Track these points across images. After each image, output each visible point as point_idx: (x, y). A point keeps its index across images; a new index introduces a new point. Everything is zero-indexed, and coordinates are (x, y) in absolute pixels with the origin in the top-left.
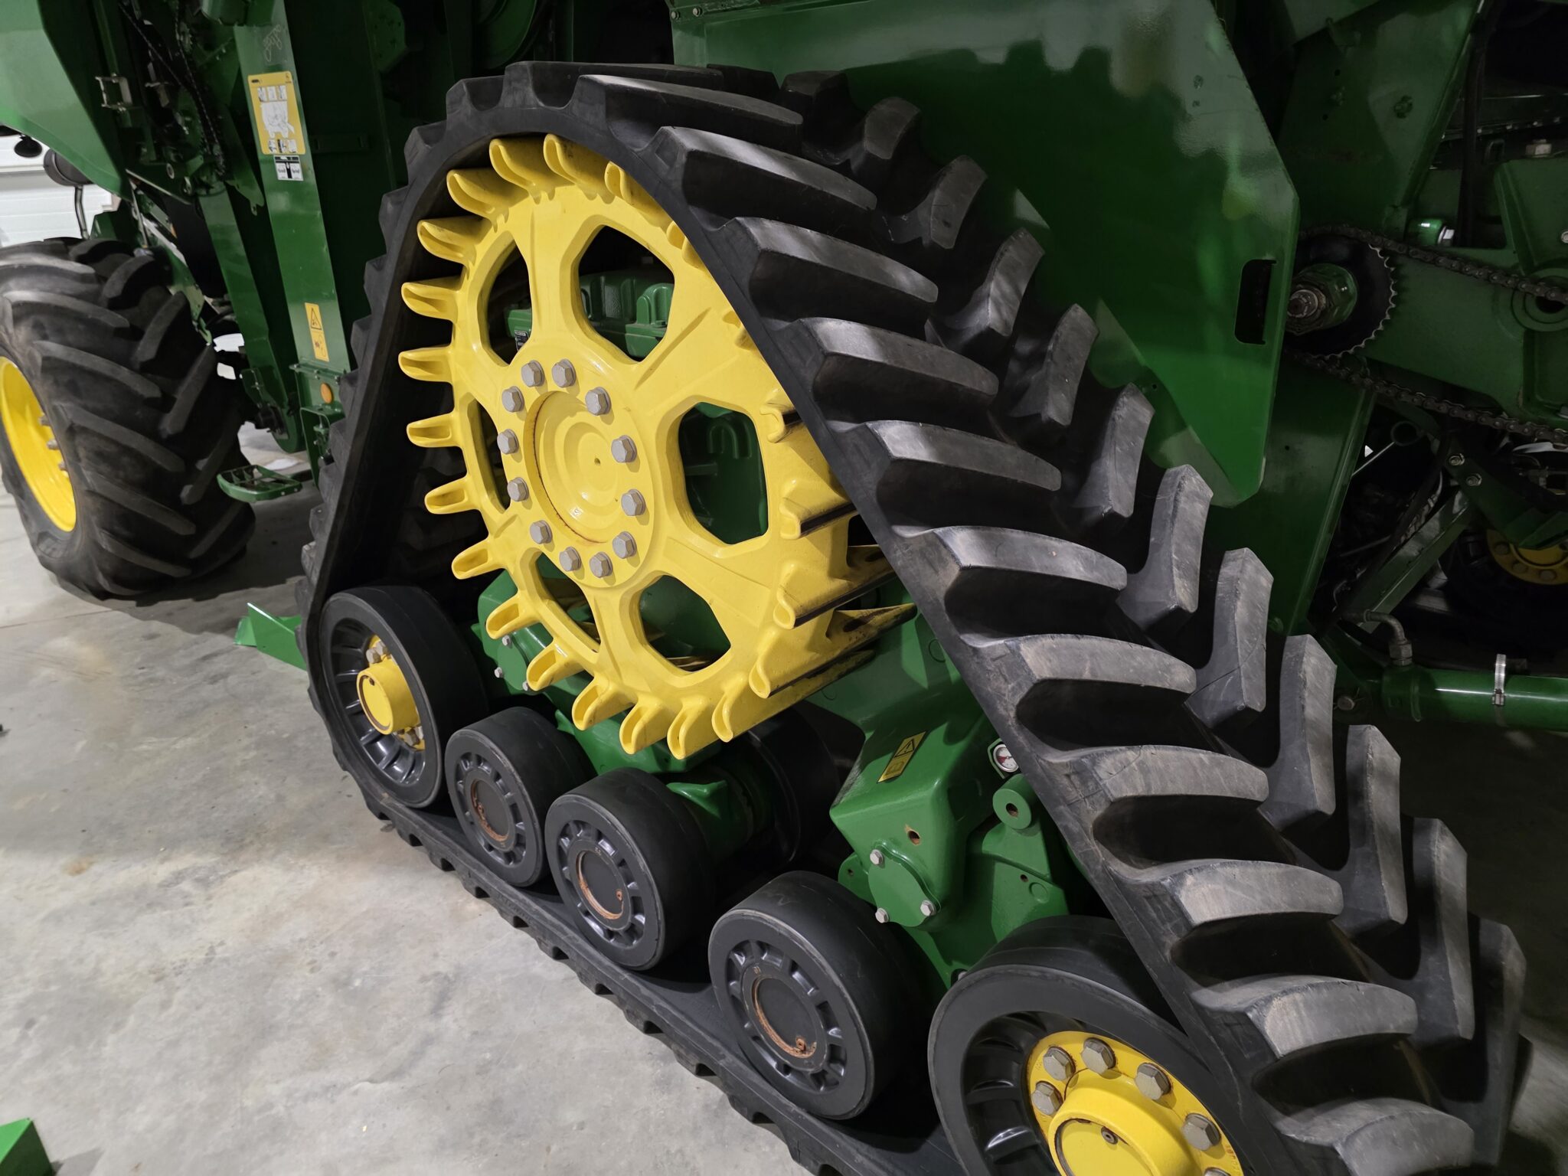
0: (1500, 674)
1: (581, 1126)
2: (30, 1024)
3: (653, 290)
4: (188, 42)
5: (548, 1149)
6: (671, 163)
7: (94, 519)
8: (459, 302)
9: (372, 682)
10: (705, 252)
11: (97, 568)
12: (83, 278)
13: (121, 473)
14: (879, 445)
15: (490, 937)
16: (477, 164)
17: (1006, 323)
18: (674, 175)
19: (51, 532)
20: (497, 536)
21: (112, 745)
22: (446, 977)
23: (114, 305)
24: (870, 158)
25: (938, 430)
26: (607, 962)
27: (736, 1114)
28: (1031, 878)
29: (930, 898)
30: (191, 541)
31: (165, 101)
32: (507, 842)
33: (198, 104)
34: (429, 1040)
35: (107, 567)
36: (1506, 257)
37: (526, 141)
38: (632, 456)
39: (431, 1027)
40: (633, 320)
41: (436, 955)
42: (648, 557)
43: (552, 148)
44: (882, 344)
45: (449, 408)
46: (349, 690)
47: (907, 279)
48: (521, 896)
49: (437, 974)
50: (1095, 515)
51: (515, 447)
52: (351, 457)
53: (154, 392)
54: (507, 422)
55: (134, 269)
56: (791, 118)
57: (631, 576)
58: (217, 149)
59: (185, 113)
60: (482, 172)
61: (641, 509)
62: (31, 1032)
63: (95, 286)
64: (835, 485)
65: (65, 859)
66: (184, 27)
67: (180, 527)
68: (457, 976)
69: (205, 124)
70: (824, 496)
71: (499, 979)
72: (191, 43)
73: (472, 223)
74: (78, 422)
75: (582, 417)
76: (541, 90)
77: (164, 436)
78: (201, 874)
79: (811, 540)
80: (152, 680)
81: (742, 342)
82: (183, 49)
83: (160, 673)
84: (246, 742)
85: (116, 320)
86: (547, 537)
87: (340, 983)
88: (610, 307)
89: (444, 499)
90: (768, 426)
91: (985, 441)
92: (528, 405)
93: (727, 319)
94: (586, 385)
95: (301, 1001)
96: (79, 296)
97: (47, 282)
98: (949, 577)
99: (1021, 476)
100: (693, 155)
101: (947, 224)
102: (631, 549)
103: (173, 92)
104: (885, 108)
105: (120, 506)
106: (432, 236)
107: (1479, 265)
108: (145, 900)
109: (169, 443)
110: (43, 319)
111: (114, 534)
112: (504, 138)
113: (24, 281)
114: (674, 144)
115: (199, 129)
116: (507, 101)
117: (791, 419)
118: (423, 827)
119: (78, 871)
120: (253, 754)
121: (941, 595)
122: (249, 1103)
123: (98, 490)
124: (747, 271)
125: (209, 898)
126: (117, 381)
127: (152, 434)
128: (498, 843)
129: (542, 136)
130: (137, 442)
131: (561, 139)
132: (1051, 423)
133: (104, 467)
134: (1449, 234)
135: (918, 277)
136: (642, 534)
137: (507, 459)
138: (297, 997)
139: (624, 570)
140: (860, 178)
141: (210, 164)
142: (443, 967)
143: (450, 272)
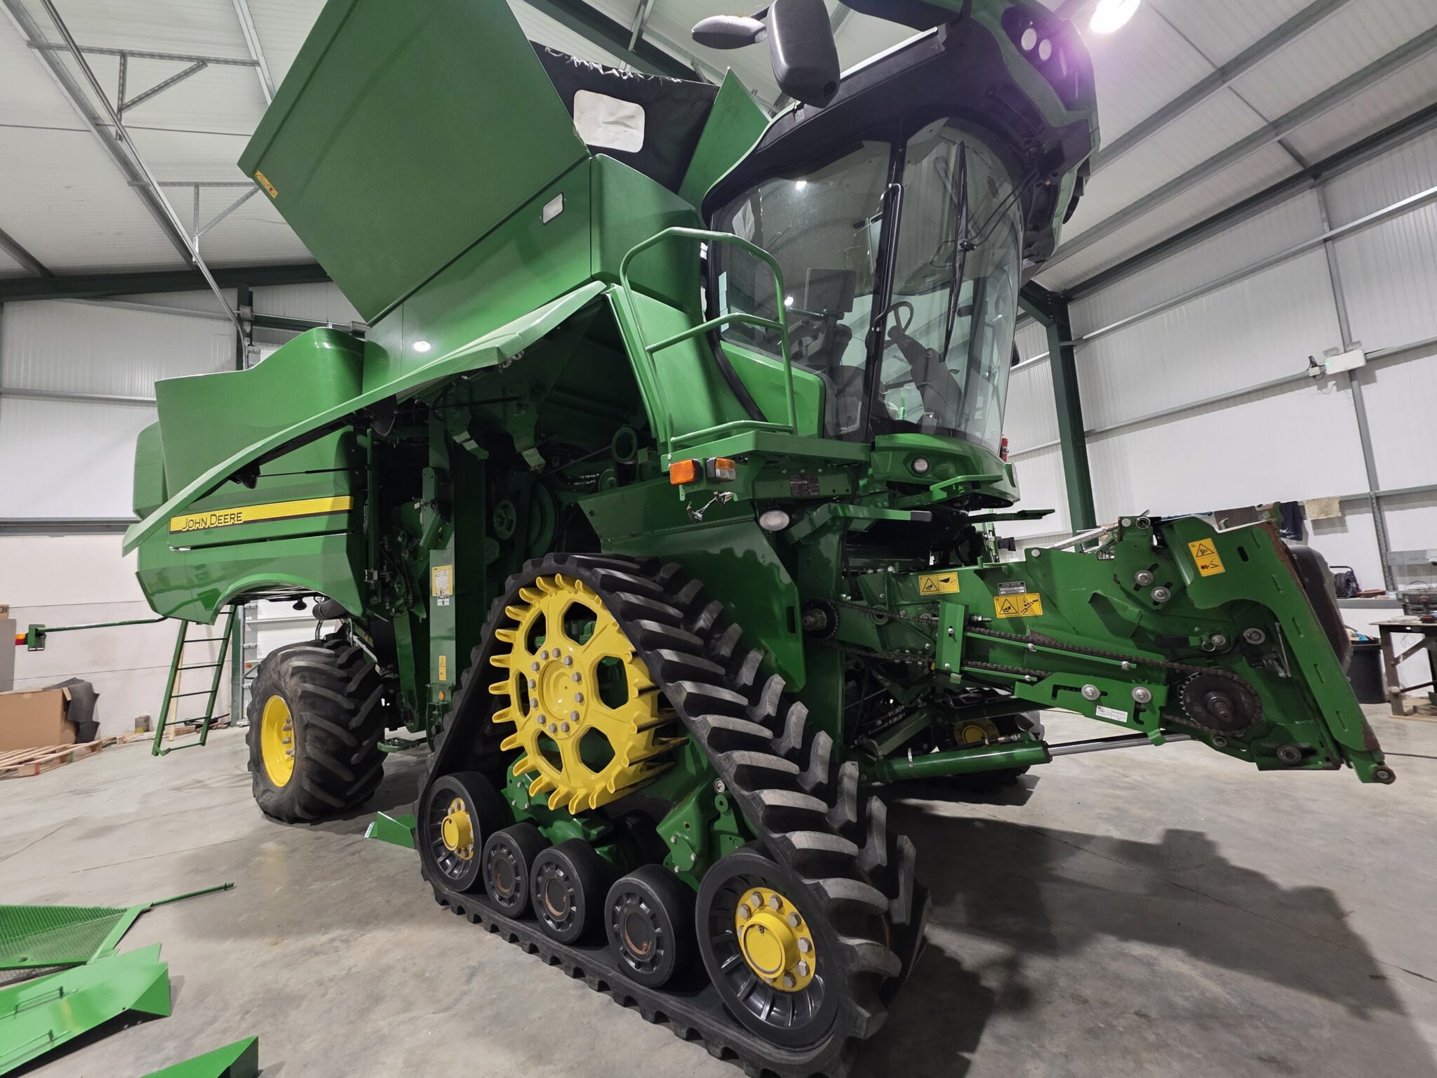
0: (910, 757)
1: (540, 1018)
2: (247, 1012)
3: (590, 623)
4: (407, 556)
5: (523, 1029)
6: (597, 578)
7: (304, 773)
8: (517, 636)
9: (450, 822)
10: (608, 605)
11: (296, 803)
12: (328, 656)
13: (325, 747)
14: (661, 655)
15: (497, 948)
16: (532, 586)
17: (708, 626)
18: (597, 581)
19: (271, 789)
20: (522, 729)
21: (297, 887)
22: (474, 967)
23: (341, 667)
24: (662, 578)
25: (681, 654)
26: (556, 943)
27: (617, 1005)
28: (733, 837)
29: (694, 852)
30: (350, 785)
31: (388, 579)
32: (510, 892)
33: (406, 581)
34: (464, 993)
35: (302, 801)
36: (864, 603)
37: (550, 577)
38: (579, 679)
39: (465, 988)
40: (583, 634)
41: (469, 958)
42: (584, 719)
43: (558, 577)
44: (663, 628)
45: (507, 678)
46: (437, 831)
47: (672, 611)
48: (515, 922)
49: (469, 966)
50: (739, 685)
51: (534, 686)
52: (461, 705)
53: (352, 707)
54: (532, 676)
55: (353, 651)
56: (637, 567)
57: (578, 730)
58: (410, 597)
59: (398, 583)
60: (532, 589)
61: (582, 700)
62: (247, 1016)
63: (333, 659)
64: (652, 680)
65: (268, 940)
66: (407, 551)
67: (347, 777)
68: (479, 966)
69: (407, 587)
70: (646, 682)
71: (501, 965)
73: (525, 605)
74: (312, 722)
75: (562, 670)
76: (555, 561)
77: (351, 728)
78: (344, 938)
79: (643, 700)
80: (319, 857)
81: (619, 631)
82: (403, 559)
83: (323, 854)
84: (370, 879)
85: (342, 673)
86: (544, 722)
87: (419, 976)
88: (574, 632)
89: (500, 716)
90: (627, 660)
91: (698, 658)
92: (541, 668)
93: (614, 624)
94: (564, 655)
95: (398, 985)
96: (326, 663)
97: (311, 657)
98: (684, 696)
99: (711, 669)
100: (603, 575)
101: (688, 597)
102: (577, 717)
103: (393, 577)
104: (669, 565)
105: (321, 765)
106: (511, 611)
107: (856, 605)
108: (313, 952)
109: (353, 732)
110: (306, 674)
111: (313, 781)
112: (542, 576)
113: (300, 658)
114: (598, 573)
115: (403, 590)
116: (544, 565)
117: (634, 654)
118: (466, 900)
119: (276, 944)
120: (373, 884)
121: (682, 704)
122: (368, 1030)
123: (312, 757)
124: (619, 607)
125: (349, 947)
126: (336, 702)
127: (344, 726)
128: (506, 894)
129: (554, 576)
130: (337, 730)
131: (561, 574)
132: (723, 655)
133: (318, 745)
134: (850, 598)
135: (677, 611)
136: (581, 710)
137: (530, 690)
138: (396, 984)
139: (574, 727)
140: (659, 584)
141: (406, 603)
142: (473, 963)
143: (514, 625)
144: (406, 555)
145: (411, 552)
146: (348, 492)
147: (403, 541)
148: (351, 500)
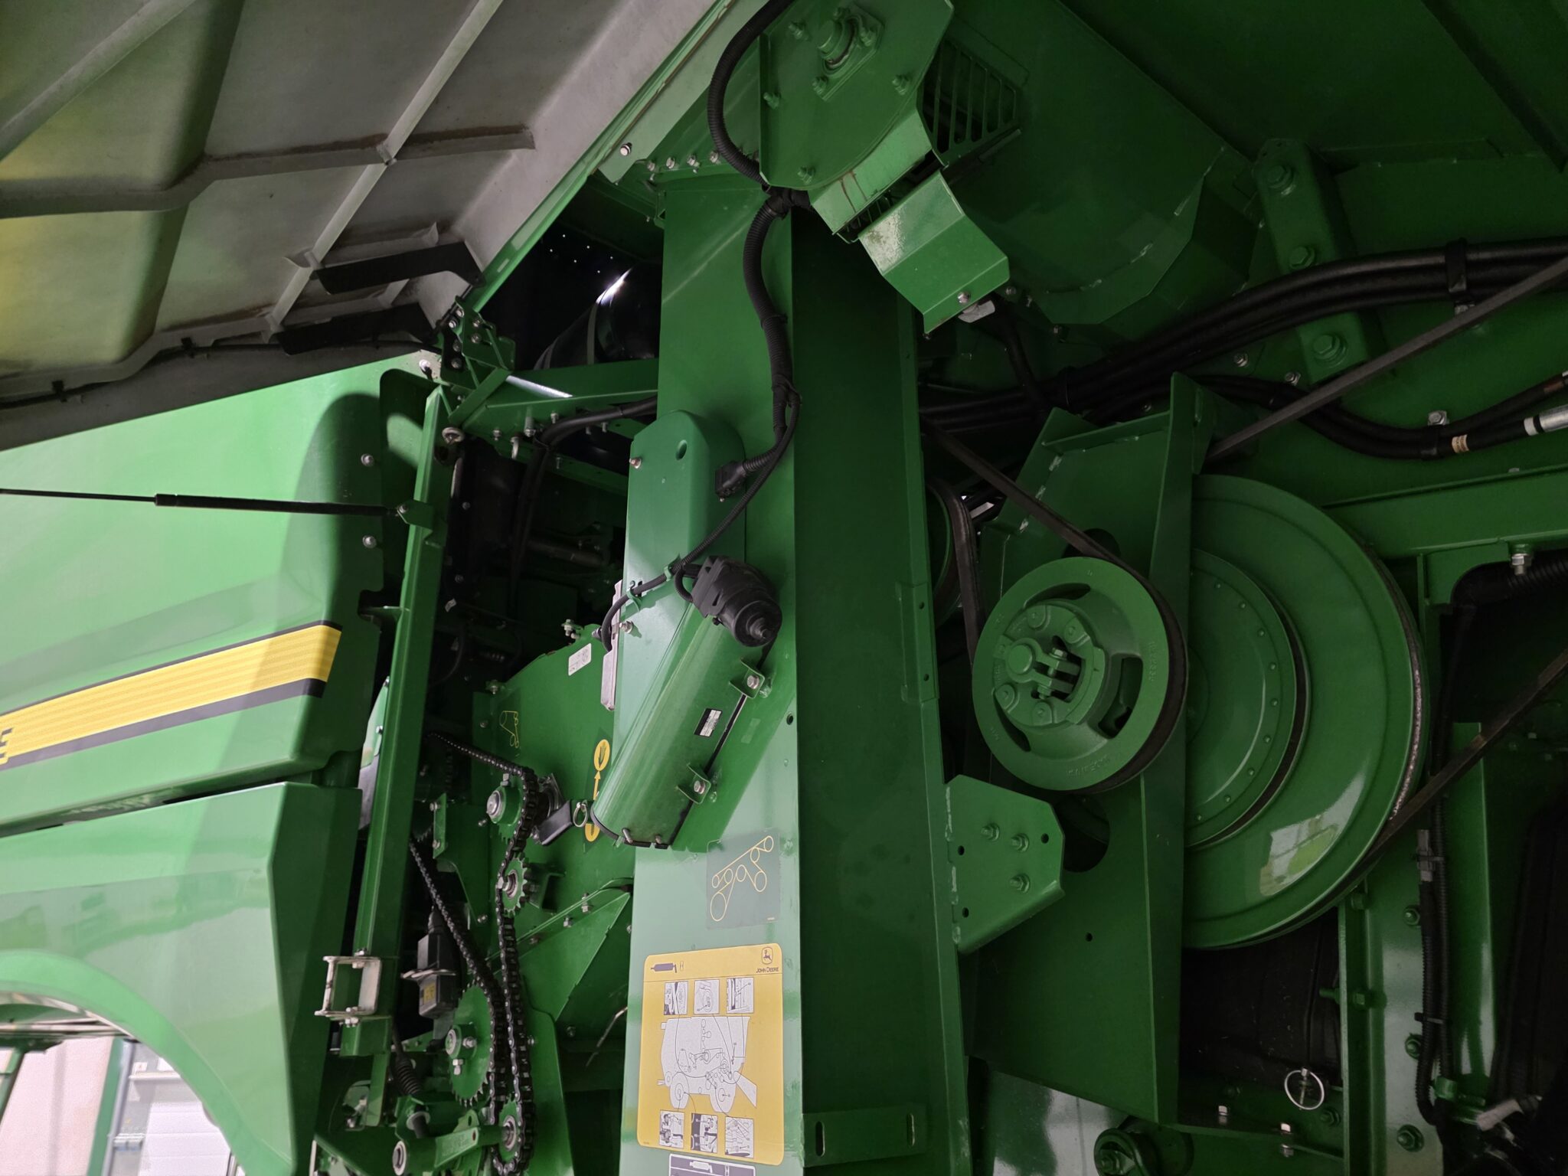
31: (428, 1004)
33: (500, 1017)
58: (513, 1116)
59: (468, 1031)
66: (519, 867)
69: (501, 1056)
72: (523, 894)
82: (502, 907)
103: (451, 991)
115: (485, 1065)
141: (487, 1147)
144: (511, 889)
145: (534, 873)
146: (322, 610)
147: (507, 817)
148: (327, 643)
